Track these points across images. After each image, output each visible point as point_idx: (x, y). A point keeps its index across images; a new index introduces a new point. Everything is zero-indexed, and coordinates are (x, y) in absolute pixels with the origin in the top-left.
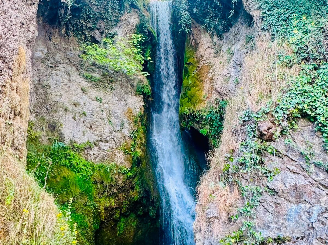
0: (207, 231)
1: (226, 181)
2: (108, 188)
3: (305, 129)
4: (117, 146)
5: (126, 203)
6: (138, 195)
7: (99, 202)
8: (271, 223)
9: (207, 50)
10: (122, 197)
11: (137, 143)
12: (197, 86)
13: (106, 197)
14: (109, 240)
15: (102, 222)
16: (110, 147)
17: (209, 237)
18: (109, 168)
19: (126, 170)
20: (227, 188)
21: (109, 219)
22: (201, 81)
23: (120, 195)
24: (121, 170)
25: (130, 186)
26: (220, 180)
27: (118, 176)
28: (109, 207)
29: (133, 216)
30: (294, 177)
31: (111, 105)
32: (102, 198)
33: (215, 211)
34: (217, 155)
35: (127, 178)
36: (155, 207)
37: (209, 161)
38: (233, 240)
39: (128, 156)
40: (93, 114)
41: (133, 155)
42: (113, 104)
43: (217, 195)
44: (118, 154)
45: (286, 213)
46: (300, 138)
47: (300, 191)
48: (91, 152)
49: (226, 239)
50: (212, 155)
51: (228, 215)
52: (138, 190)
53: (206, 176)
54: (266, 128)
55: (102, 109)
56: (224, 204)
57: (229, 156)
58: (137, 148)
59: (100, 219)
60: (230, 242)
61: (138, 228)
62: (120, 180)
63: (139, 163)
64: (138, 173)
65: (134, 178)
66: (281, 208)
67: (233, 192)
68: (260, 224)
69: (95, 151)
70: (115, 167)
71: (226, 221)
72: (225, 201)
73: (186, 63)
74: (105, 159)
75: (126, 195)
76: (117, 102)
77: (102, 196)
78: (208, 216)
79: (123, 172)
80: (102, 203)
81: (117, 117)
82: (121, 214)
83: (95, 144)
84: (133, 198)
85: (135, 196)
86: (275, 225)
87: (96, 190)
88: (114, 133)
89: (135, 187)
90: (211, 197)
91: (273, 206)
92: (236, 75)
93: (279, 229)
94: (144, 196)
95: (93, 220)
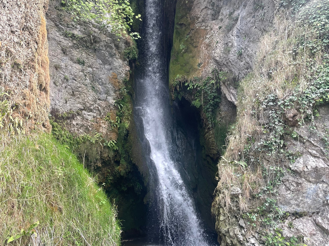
3: (326, 117)
4: (101, 116)
6: (125, 170)
8: (291, 200)
9: (203, 10)
10: (106, 171)
12: (191, 52)
16: (94, 117)
19: (112, 143)
22: (196, 47)
23: (104, 169)
25: (115, 160)
30: (314, 160)
31: (95, 69)
33: (239, 188)
40: (76, 79)
41: (119, 127)
42: (97, 68)
44: (103, 125)
45: (306, 191)
46: (321, 126)
47: (320, 172)
48: (74, 123)
54: (292, 115)
55: (85, 74)
58: (125, 118)
62: (105, 153)
66: (302, 187)
68: (281, 201)
69: (78, 121)
71: (250, 198)
73: (177, 24)
74: (89, 130)
75: (109, 169)
76: (101, 65)
78: (233, 193)
81: (101, 83)
83: (78, 113)
84: (119, 173)
85: (121, 171)
86: (294, 201)
88: (98, 102)
89: (121, 161)
91: (294, 185)
92: (239, 46)
93: (298, 205)
94: (131, 171)
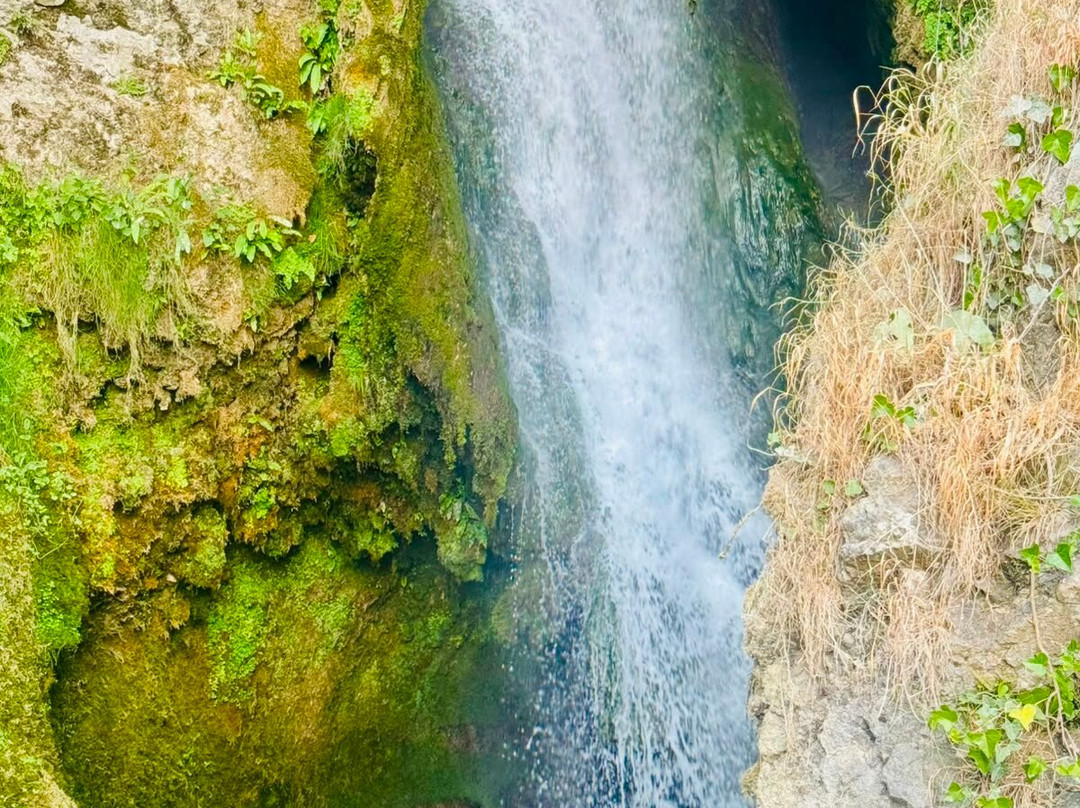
0: (845, 646)
1: (1008, 301)
2: (135, 366)
4: (192, 52)
5: (267, 471)
6: (360, 419)
7: (78, 459)
10: (241, 430)
11: (349, 35)
13: (123, 429)
14: (153, 721)
15: (99, 601)
16: (138, 62)
17: (857, 690)
18: (137, 222)
19: (264, 232)
20: (1006, 353)
21: (152, 584)
23: (223, 412)
24: (228, 237)
25: (302, 354)
26: (958, 298)
27: (211, 276)
28: (144, 498)
29: (319, 560)
32: (91, 431)
33: (911, 509)
34: (954, 110)
35: (273, 294)
36: (478, 503)
37: (886, 153)
38: (1027, 714)
39: (282, 128)
41: (315, 125)
43: (932, 401)
44: (202, 117)
49: (974, 706)
50: (913, 111)
51: (1003, 540)
52: (354, 380)
53: (859, 269)
56: (978, 464)
57: (1040, 116)
58: (350, 69)
59: (87, 584)
60: (1007, 726)
61: (356, 647)
62: (225, 307)
63: (367, 189)
64: (355, 260)
65: (330, 291)
67: (1052, 380)
69: (27, 86)
70: (183, 214)
71: (986, 585)
72: (987, 445)
74: (103, 151)
75: (266, 416)
77: (91, 420)
78: (854, 547)
79: (240, 247)
80: (93, 465)
82: (235, 547)
83: (27, 34)
84: (323, 438)
85: (332, 425)
87: (47, 373)
89: (337, 360)
90: (882, 412)
94: (403, 422)
95: (37, 585)
